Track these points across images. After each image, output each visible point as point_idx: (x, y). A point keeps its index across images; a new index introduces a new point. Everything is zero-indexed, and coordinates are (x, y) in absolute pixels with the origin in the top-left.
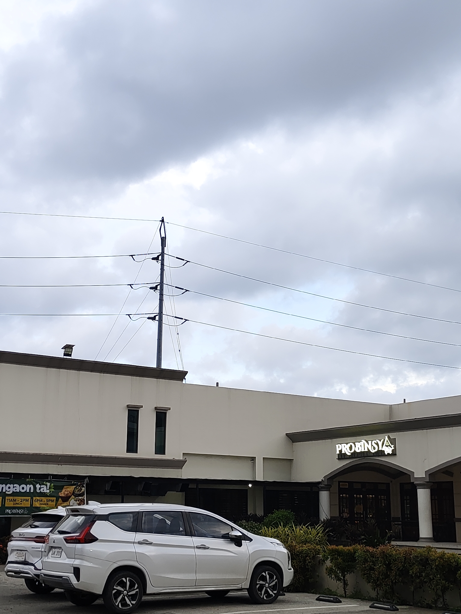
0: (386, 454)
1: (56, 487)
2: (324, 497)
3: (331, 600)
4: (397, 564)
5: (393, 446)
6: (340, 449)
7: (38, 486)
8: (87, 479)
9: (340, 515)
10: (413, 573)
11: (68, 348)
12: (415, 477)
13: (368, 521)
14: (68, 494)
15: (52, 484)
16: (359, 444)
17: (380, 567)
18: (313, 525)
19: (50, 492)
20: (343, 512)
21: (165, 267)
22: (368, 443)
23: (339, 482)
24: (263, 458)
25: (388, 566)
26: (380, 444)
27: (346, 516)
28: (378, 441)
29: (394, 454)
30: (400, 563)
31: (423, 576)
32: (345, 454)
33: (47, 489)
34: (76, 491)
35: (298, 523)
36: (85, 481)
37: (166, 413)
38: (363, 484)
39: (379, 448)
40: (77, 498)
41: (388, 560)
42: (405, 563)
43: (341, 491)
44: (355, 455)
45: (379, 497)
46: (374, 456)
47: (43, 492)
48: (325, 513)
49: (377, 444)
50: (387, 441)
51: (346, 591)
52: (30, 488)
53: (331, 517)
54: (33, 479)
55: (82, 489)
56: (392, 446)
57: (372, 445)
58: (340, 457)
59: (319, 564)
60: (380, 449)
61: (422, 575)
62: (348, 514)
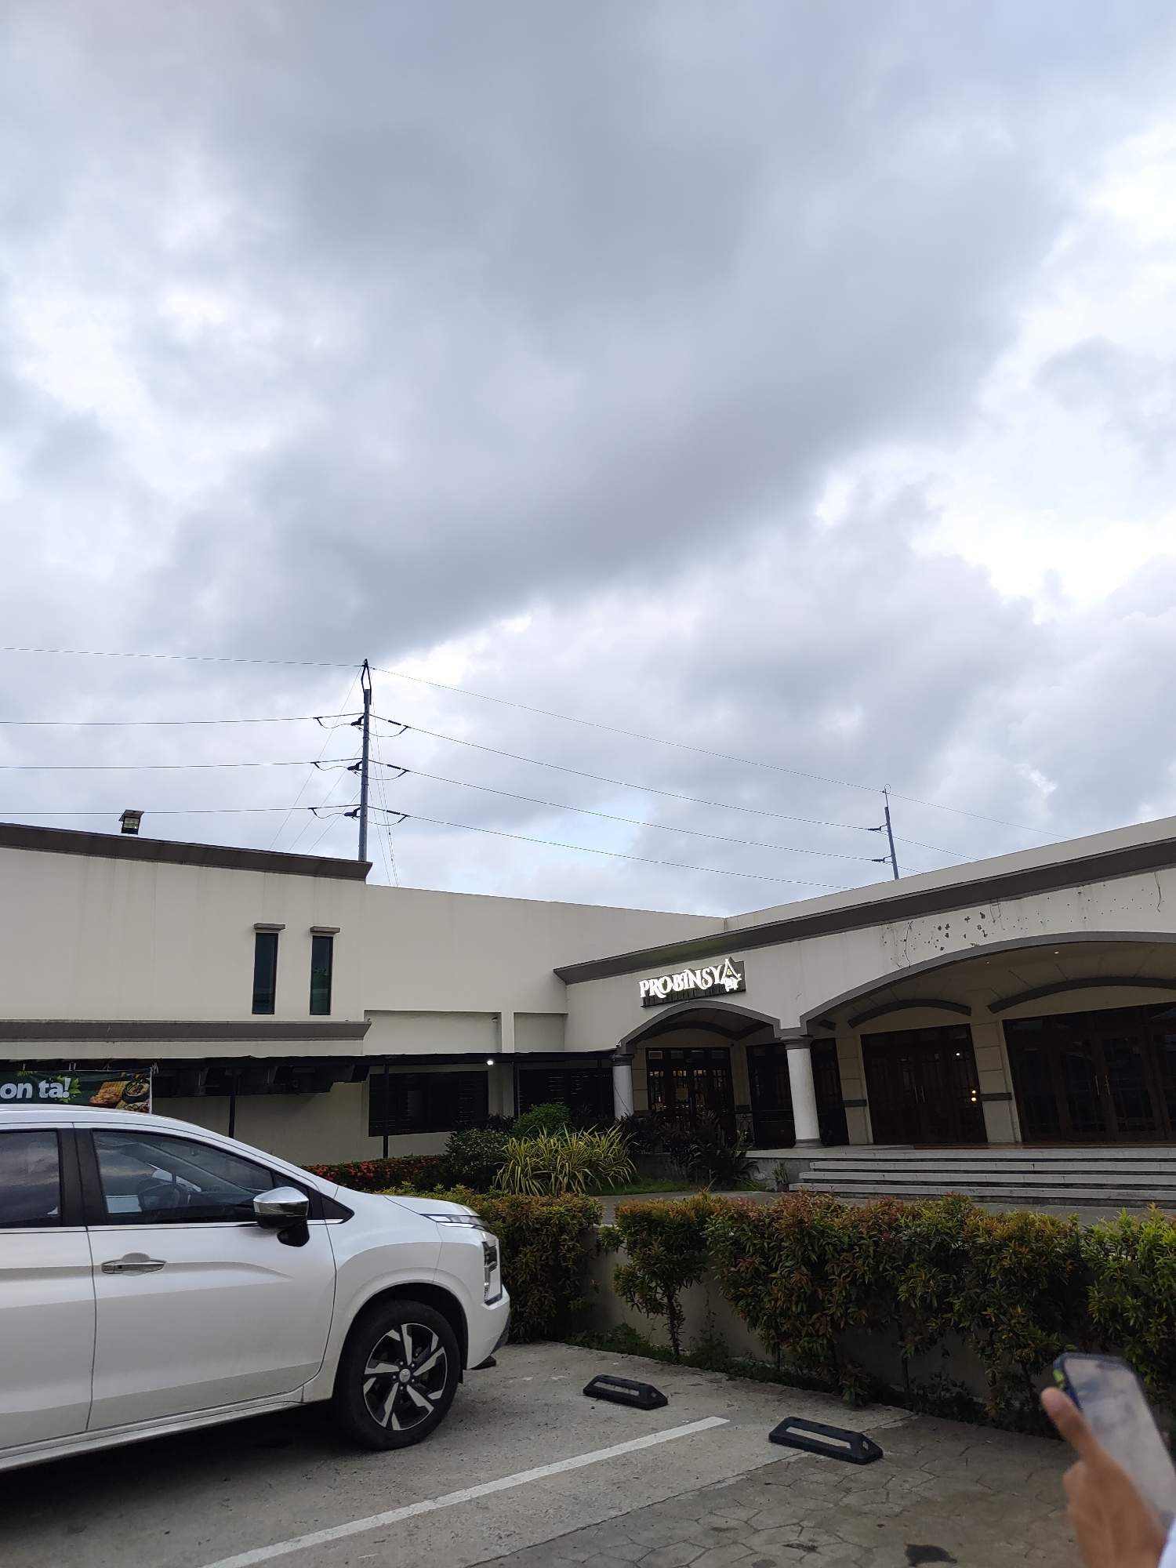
0: (728, 990)
1: (83, 1086)
2: (622, 1076)
3: (629, 1395)
4: (848, 1262)
5: (740, 975)
6: (646, 989)
7: (43, 1085)
8: (155, 1067)
9: (650, 1107)
10: (912, 1293)
11: (131, 818)
12: (782, 1028)
13: (701, 1116)
14: (112, 1098)
15: (77, 1080)
16: (680, 977)
17: (789, 1273)
18: (602, 1129)
19: (71, 1095)
20: (655, 1102)
21: (370, 736)
22: (695, 974)
23: (648, 1049)
24: (515, 1013)
25: (818, 1272)
26: (716, 973)
27: (661, 1109)
28: (713, 969)
29: (741, 989)
30: (861, 1261)
31: (956, 1308)
32: (655, 996)
33: (64, 1091)
34: (131, 1091)
35: (576, 1126)
36: (152, 1070)
37: (331, 939)
38: (687, 1051)
39: (714, 981)
40: (131, 1105)
41: (816, 1249)
42: (878, 1257)
43: (652, 1065)
44: (672, 997)
45: (714, 1071)
46: (706, 997)
47: (55, 1096)
48: (624, 1103)
49: (711, 974)
50: (729, 968)
51: (677, 1340)
52: (25, 1090)
53: (635, 1111)
54: (33, 1071)
55: (142, 1087)
56: (738, 976)
57: (702, 978)
58: (647, 1004)
59: (599, 1250)
60: (717, 982)
61: (951, 1304)
62: (664, 1104)
